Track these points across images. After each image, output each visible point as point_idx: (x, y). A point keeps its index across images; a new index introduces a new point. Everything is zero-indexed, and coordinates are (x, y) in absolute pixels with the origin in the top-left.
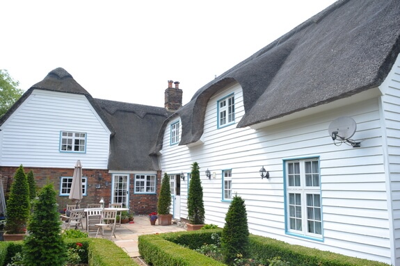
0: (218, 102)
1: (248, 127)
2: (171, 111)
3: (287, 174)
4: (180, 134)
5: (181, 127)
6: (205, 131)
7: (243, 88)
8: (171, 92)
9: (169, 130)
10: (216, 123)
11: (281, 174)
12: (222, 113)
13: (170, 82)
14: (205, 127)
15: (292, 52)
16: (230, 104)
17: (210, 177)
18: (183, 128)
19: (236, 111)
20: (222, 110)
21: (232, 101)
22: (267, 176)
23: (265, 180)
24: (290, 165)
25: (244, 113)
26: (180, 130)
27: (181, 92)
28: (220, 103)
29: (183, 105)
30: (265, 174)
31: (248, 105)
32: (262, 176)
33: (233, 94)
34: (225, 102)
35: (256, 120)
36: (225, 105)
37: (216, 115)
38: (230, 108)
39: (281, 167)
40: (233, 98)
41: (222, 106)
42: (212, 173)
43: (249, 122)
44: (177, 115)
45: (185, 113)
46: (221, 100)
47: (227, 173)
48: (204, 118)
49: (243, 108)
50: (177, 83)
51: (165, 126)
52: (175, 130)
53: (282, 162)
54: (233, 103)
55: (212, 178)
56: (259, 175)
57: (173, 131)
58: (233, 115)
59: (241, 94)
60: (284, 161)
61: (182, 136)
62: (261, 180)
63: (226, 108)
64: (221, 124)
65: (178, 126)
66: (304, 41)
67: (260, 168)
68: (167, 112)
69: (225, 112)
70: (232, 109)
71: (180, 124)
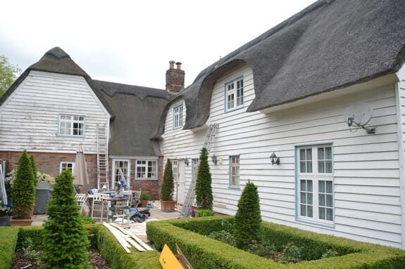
0: (226, 84)
1: (258, 112)
2: (173, 93)
3: (299, 161)
4: (184, 117)
5: (185, 110)
6: (211, 115)
7: (254, 71)
8: (173, 74)
9: (171, 114)
10: (223, 107)
11: (293, 160)
12: (229, 96)
13: (172, 63)
14: (211, 111)
15: (305, 34)
16: (238, 87)
17: (216, 163)
18: (187, 112)
19: (245, 94)
20: (229, 93)
21: (240, 84)
22: (278, 163)
23: (275, 166)
24: (302, 151)
25: (254, 96)
26: (184, 114)
27: (183, 73)
28: (227, 86)
29: (185, 87)
30: (275, 160)
31: (259, 88)
32: (273, 162)
33: (242, 76)
34: (233, 85)
35: (267, 104)
36: (233, 88)
37: (223, 98)
38: (238, 91)
39: (293, 153)
40: (242, 81)
41: (229, 89)
42: (218, 158)
43: (260, 106)
44: (180, 97)
45: (189, 96)
46: (228, 83)
47: (234, 159)
48: (210, 101)
49: (253, 91)
50: (179, 64)
51: (167, 109)
52: (178, 113)
53: (294, 148)
54: (242, 86)
55: (218, 163)
56: (269, 161)
57: (176, 114)
58: (242, 98)
59: (252, 77)
60: (296, 147)
61: (187, 119)
62: (271, 167)
63: (234, 91)
64: (229, 108)
65: (182, 109)
66: (317, 23)
67: (270, 154)
68: (169, 95)
69: (233, 95)
70: (240, 93)
71: (184, 107)
